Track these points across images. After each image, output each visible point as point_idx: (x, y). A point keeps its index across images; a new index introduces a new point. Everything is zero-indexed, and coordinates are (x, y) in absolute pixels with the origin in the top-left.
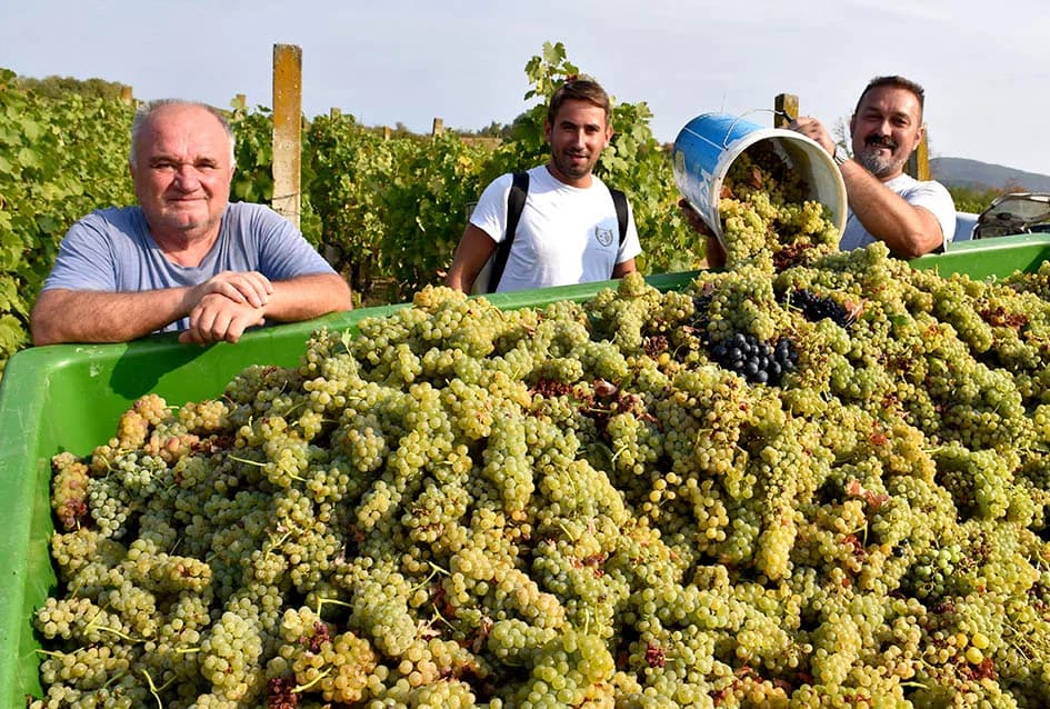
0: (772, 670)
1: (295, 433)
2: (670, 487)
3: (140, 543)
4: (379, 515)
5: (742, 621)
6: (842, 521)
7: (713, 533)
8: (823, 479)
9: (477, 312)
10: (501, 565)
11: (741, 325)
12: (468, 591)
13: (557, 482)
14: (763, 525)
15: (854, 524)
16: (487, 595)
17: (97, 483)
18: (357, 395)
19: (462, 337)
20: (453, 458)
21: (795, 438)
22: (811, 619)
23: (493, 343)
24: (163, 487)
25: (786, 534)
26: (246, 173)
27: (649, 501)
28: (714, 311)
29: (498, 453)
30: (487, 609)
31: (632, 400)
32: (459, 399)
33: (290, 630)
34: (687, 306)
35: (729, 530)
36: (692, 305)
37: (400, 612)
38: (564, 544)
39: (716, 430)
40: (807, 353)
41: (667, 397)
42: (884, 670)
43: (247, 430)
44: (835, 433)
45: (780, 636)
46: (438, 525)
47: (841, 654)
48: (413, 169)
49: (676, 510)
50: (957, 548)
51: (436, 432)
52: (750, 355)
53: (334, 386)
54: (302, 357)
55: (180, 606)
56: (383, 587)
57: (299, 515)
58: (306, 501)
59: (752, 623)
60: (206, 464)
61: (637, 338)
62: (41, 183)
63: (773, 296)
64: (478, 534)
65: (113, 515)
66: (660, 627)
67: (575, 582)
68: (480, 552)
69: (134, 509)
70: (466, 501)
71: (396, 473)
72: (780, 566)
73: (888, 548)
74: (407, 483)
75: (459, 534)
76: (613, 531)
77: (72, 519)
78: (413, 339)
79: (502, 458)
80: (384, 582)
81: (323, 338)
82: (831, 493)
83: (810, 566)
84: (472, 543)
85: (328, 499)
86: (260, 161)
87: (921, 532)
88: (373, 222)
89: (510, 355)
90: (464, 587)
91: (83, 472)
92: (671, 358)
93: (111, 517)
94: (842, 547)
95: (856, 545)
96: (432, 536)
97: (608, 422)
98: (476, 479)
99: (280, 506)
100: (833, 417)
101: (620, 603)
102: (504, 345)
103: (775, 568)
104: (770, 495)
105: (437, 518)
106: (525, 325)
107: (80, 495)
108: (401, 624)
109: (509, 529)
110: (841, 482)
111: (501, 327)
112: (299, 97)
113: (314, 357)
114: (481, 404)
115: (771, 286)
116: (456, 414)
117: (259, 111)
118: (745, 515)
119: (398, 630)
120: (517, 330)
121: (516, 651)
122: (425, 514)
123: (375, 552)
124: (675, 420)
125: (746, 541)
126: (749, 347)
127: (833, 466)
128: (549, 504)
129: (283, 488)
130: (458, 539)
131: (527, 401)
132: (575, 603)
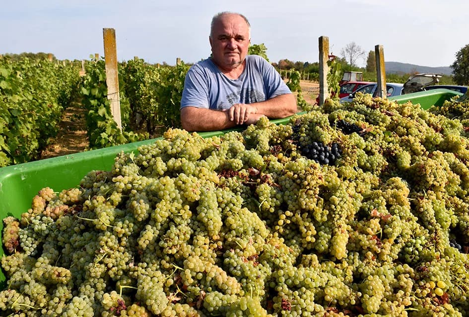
0: (342, 306)
1: (109, 203)
2: (287, 217)
3: (41, 259)
4: (148, 242)
5: (326, 282)
6: (370, 229)
7: (309, 239)
8: (359, 208)
9: (192, 140)
10: (209, 263)
11: (315, 138)
12: (193, 277)
13: (233, 220)
14: (333, 233)
15: (376, 230)
16: (202, 280)
17: (23, 230)
18: (137, 183)
19: (185, 152)
20: (182, 212)
21: (345, 191)
22: (358, 277)
23: (200, 153)
24: (52, 230)
25: (344, 237)
26: (95, 84)
27: (278, 225)
28: (302, 132)
29: (204, 208)
30: (202, 286)
31: (267, 177)
32: (184, 183)
33: (106, 304)
34: (289, 131)
35: (317, 237)
36: (292, 130)
37: (159, 292)
38: (238, 250)
39: (308, 190)
40: (346, 149)
41: (283, 175)
42: (397, 303)
43: (88, 202)
44: (362, 186)
45: (345, 289)
46: (177, 245)
47: (376, 296)
48: (168, 79)
49: (291, 228)
50: (423, 238)
51: (174, 200)
52: (320, 151)
53: (127, 179)
54: (113, 166)
55: (57, 291)
56: (151, 278)
57: (110, 244)
58: (113, 237)
59: (331, 283)
60: (71, 219)
61: (267, 147)
62: (12, 95)
63: (329, 124)
64: (196, 248)
65: (31, 245)
66: (287, 289)
67: (244, 270)
68: (198, 258)
69: (40, 241)
70: (190, 233)
71: (155, 221)
72: (342, 253)
73: (392, 240)
74: (161, 225)
75: (187, 249)
76: (262, 241)
77: (12, 248)
78: (163, 155)
79: (206, 210)
80: (152, 276)
81: (122, 157)
82: (363, 215)
83: (356, 251)
84: (194, 253)
85: (124, 235)
86: (101, 79)
87: (406, 231)
88: (154, 102)
89: (208, 159)
90: (190, 276)
91: (17, 225)
92: (284, 155)
93: (30, 246)
94: (371, 241)
95: (377, 241)
96: (174, 251)
97: (256, 188)
98: (194, 221)
99: (101, 240)
100: (360, 178)
101: (267, 278)
102: (205, 154)
103: (340, 254)
104: (335, 219)
105: (176, 242)
106: (215, 144)
107: (15, 237)
108: (160, 298)
109: (212, 244)
110: (367, 209)
111: (204, 146)
112: (115, 51)
113: (118, 166)
114: (194, 185)
115: (328, 119)
116: (183, 190)
117: (101, 59)
118: (324, 229)
119: (158, 302)
120: (211, 147)
121: (218, 308)
122: (170, 241)
123: (148, 260)
124: (288, 186)
125: (325, 242)
126: (319, 148)
127: (363, 202)
128: (230, 231)
129: (103, 231)
130: (187, 251)
131: (217, 180)
132: (245, 280)
